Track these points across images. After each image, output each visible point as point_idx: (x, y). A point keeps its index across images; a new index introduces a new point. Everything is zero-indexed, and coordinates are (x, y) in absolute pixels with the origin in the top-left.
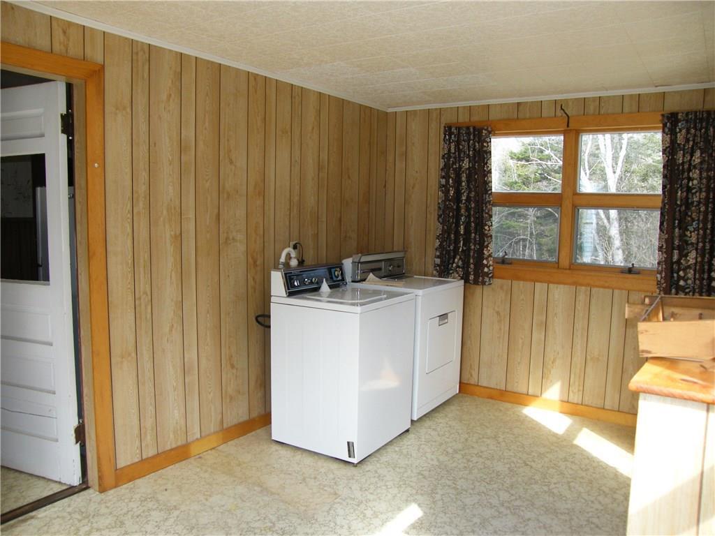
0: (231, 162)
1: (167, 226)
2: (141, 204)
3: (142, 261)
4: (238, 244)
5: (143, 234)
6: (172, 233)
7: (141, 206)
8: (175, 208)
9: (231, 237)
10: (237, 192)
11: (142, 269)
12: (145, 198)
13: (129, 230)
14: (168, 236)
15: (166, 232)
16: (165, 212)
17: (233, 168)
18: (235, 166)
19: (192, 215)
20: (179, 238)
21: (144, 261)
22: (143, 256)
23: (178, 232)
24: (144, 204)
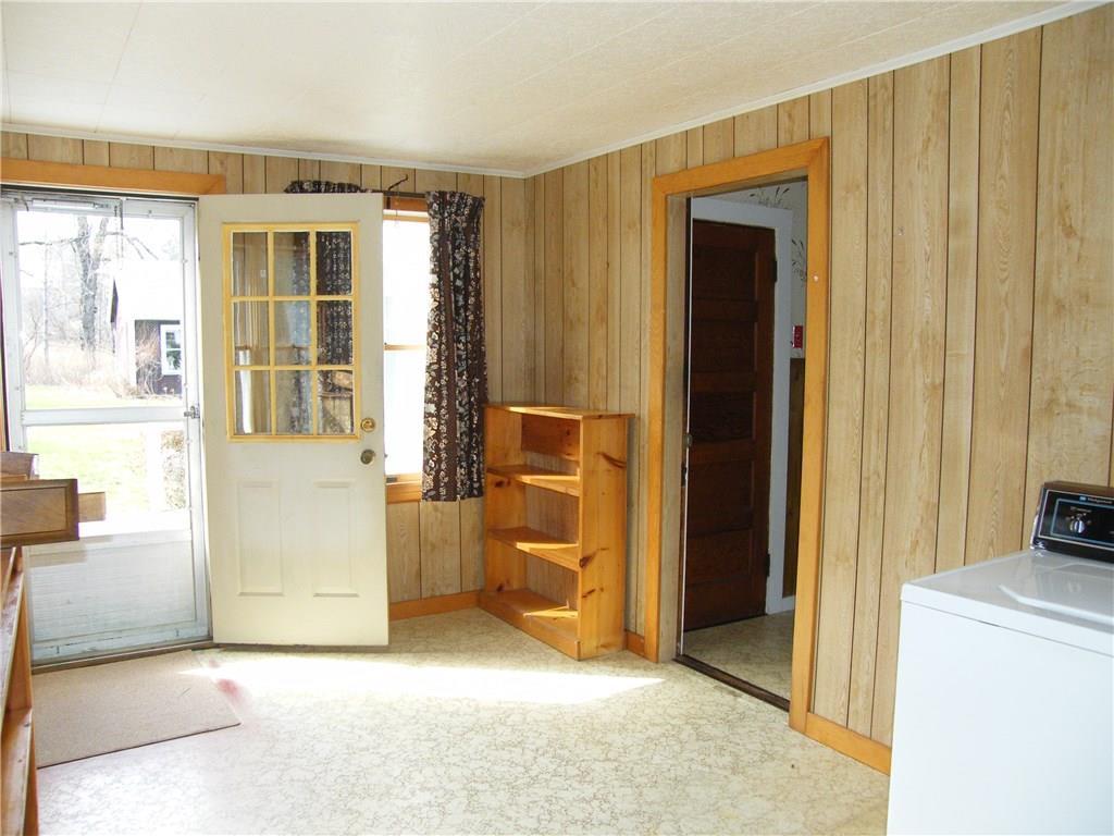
0: (1069, 232)
1: (919, 369)
2: (878, 332)
3: (875, 422)
4: (1085, 418)
5: (878, 377)
6: (928, 381)
7: (878, 334)
8: (934, 338)
9: (1063, 400)
10: (1087, 297)
11: (874, 437)
12: (884, 320)
13: (859, 370)
14: (919, 385)
15: (917, 379)
16: (916, 344)
17: (1076, 244)
18: (1082, 240)
19: (968, 349)
20: (941, 390)
21: (879, 421)
22: (877, 414)
23: (938, 381)
24: (882, 331)
